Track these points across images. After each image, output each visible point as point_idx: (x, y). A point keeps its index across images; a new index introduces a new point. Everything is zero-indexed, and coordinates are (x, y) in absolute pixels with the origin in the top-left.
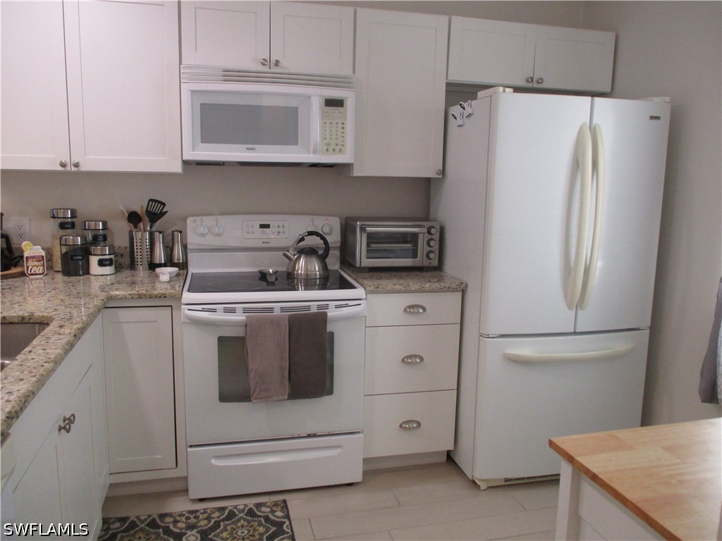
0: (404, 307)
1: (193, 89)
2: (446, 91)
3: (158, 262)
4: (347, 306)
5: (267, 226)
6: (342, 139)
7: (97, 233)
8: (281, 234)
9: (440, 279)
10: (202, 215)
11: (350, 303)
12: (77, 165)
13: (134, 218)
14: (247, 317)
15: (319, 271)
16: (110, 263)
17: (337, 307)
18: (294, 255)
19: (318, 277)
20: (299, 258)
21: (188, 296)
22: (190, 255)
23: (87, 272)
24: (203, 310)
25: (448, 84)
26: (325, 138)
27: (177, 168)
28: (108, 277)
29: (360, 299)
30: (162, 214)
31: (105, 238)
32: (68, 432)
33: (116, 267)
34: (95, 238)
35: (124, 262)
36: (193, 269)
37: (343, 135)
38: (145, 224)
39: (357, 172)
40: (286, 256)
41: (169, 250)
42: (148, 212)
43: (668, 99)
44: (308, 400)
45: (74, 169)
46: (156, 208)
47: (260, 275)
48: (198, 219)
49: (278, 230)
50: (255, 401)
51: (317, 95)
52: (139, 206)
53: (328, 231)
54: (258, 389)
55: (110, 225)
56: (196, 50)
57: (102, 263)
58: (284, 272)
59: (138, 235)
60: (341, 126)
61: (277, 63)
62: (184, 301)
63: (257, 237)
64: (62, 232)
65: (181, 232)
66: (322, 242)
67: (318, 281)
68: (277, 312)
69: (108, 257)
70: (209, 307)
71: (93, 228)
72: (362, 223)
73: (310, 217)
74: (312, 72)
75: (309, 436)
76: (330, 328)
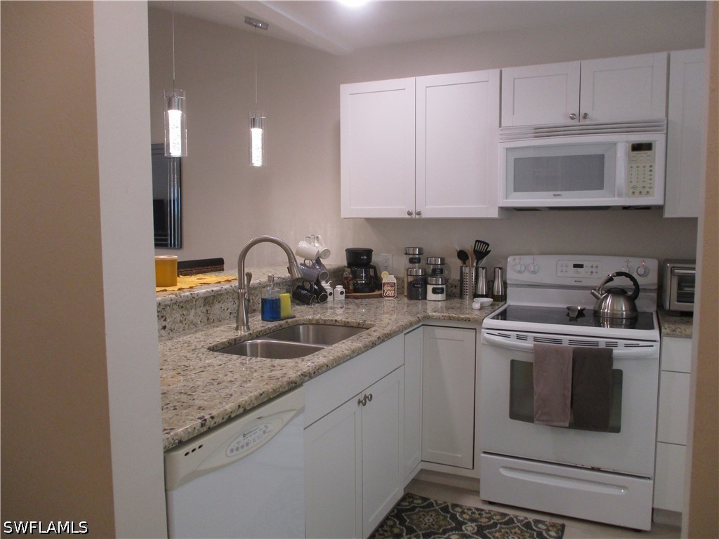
1: (508, 147)
3: (480, 293)
4: (638, 346)
5: (581, 266)
6: (649, 181)
7: (436, 267)
8: (594, 274)
10: (521, 255)
11: (641, 343)
12: (419, 214)
13: (462, 255)
14: (535, 345)
15: (626, 311)
16: (441, 291)
17: (627, 346)
18: (602, 294)
19: (624, 317)
20: (606, 297)
21: (488, 322)
22: (509, 290)
23: (425, 298)
24: (499, 335)
26: (631, 182)
27: (494, 214)
28: (440, 303)
29: (655, 341)
30: (487, 253)
31: (442, 271)
32: (364, 405)
33: (447, 295)
34: (434, 271)
35: (455, 292)
36: (511, 302)
37: (651, 177)
38: (472, 261)
39: (668, 214)
40: (592, 294)
41: (490, 284)
42: (475, 251)
44: (588, 432)
45: (417, 217)
46: (482, 248)
47: (568, 310)
48: (517, 257)
49: (591, 270)
50: (537, 422)
51: (622, 142)
52: (469, 246)
53: (642, 273)
54: (540, 412)
55: (447, 261)
56: (513, 114)
57: (435, 291)
58: (591, 310)
59: (466, 270)
60: (648, 169)
61: (585, 116)
62: (484, 326)
63: (571, 275)
64: (411, 265)
65: (500, 269)
66: (632, 283)
67: (624, 320)
68: (565, 344)
69: (440, 286)
70: (504, 332)
71: (433, 263)
72: (672, 265)
73: (625, 259)
74: (619, 120)
75: (593, 469)
76: (616, 366)
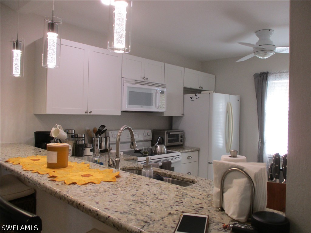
0: (187, 157)
1: (129, 86)
2: (184, 90)
3: (103, 149)
4: (177, 158)
9: (184, 149)
12: (90, 112)
17: (175, 158)
25: (184, 88)
27: (119, 113)
29: (181, 155)
43: (239, 95)
45: (89, 114)
46: (102, 128)
47: (134, 151)
48: (112, 132)
61: (147, 79)
65: (109, 137)
72: (167, 131)
73: (143, 130)
76: (172, 166)
